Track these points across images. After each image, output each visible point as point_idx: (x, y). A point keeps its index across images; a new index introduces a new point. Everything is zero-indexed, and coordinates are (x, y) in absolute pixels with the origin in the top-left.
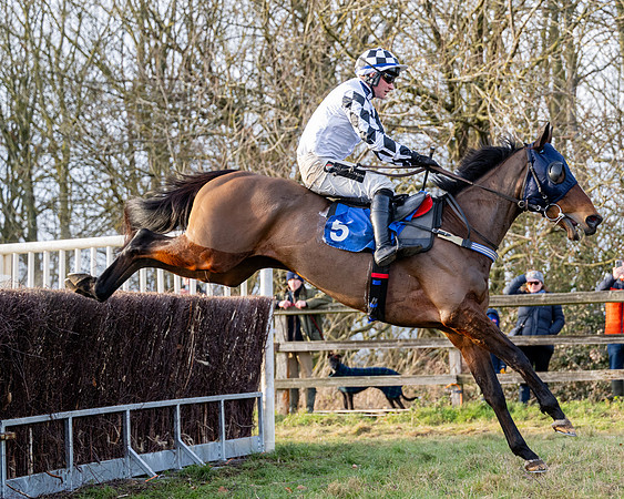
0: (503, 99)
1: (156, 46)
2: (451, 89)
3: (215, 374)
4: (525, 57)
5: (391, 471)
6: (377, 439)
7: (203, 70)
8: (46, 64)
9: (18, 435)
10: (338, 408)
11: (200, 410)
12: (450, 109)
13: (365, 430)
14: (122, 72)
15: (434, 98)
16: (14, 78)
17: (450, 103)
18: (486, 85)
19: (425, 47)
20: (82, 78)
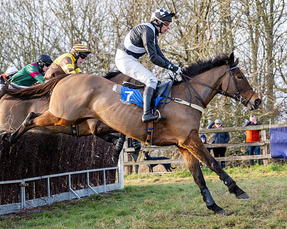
0: (206, 56)
1: (77, 40)
2: (187, 53)
3: (102, 161)
4: (214, 40)
5: (168, 195)
6: (162, 183)
7: (95, 48)
8: (37, 47)
9: (29, 185)
10: (147, 172)
11: (96, 174)
12: (186, 60)
13: (158, 180)
14: (65, 50)
15: (181, 56)
16: (26, 53)
17: (186, 58)
18: (200, 51)
19: (177, 38)
20: (50, 52)
